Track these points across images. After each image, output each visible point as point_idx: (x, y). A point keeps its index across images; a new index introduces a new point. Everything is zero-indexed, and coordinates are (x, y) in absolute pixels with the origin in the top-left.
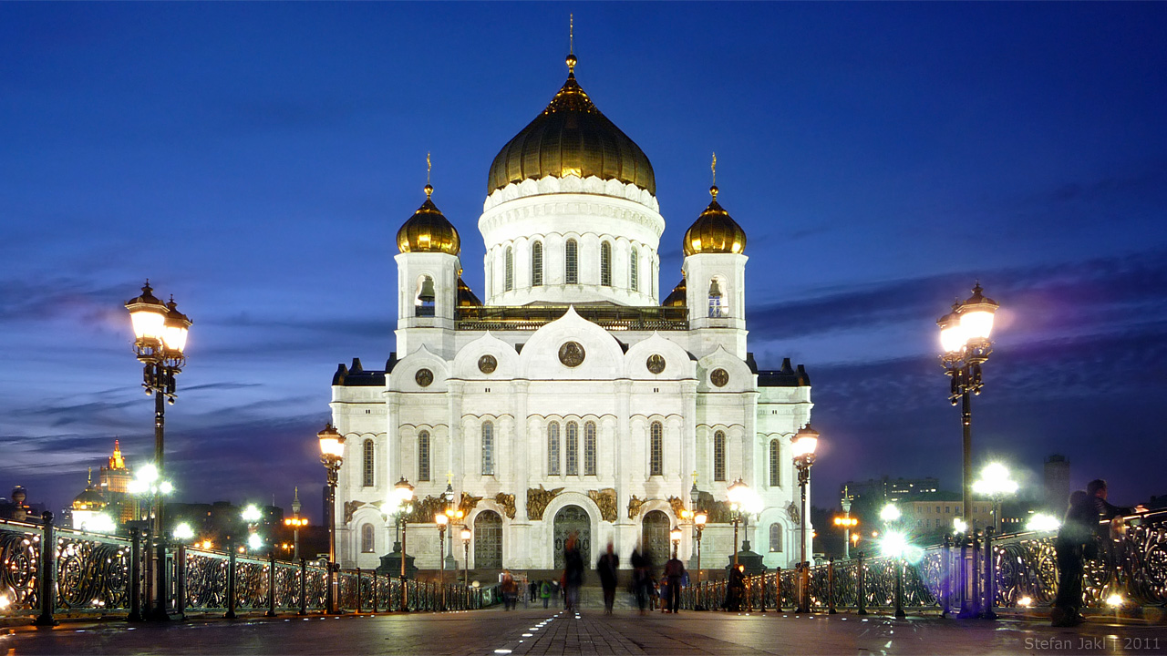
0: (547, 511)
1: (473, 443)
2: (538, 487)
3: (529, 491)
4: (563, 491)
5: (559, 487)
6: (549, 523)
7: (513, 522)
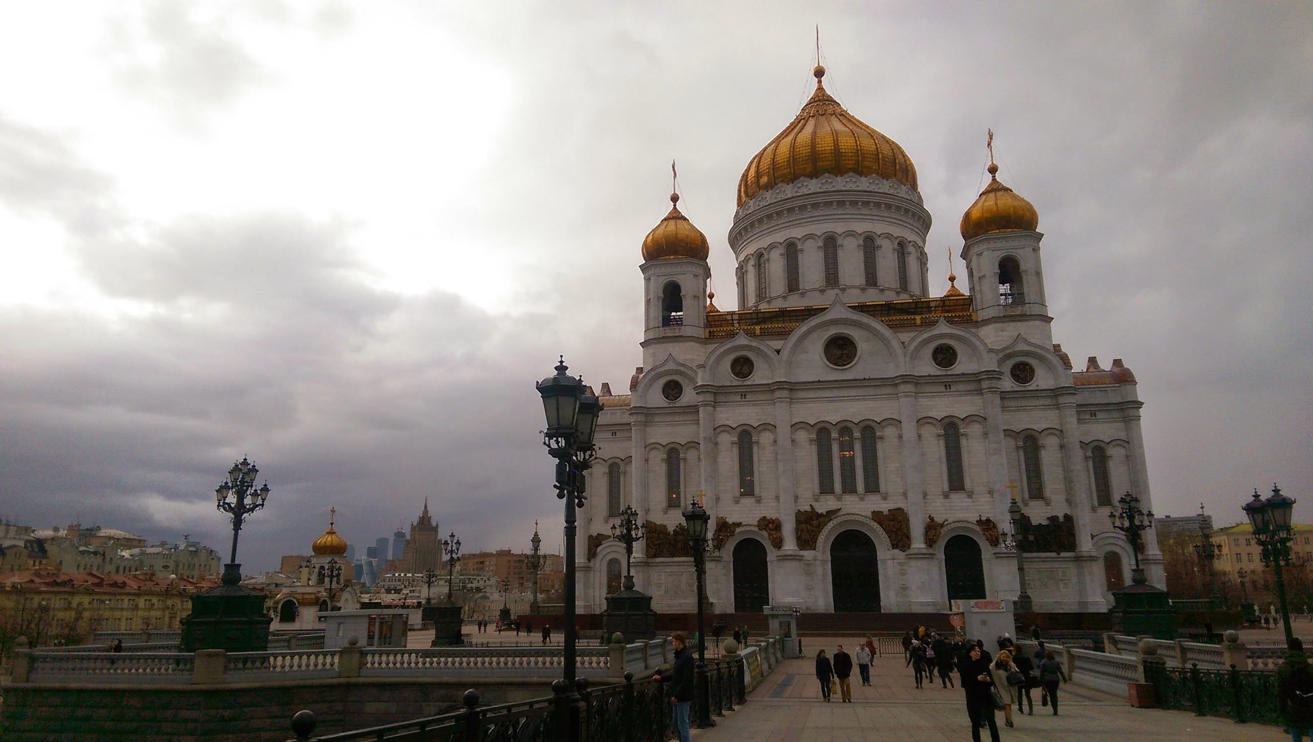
0: (821, 538)
1: (729, 460)
2: (808, 509)
3: (799, 514)
4: (840, 513)
5: (834, 508)
6: (824, 552)
7: (780, 553)
